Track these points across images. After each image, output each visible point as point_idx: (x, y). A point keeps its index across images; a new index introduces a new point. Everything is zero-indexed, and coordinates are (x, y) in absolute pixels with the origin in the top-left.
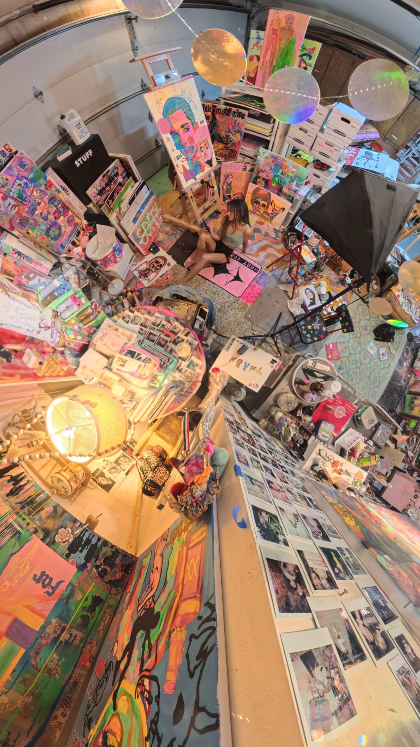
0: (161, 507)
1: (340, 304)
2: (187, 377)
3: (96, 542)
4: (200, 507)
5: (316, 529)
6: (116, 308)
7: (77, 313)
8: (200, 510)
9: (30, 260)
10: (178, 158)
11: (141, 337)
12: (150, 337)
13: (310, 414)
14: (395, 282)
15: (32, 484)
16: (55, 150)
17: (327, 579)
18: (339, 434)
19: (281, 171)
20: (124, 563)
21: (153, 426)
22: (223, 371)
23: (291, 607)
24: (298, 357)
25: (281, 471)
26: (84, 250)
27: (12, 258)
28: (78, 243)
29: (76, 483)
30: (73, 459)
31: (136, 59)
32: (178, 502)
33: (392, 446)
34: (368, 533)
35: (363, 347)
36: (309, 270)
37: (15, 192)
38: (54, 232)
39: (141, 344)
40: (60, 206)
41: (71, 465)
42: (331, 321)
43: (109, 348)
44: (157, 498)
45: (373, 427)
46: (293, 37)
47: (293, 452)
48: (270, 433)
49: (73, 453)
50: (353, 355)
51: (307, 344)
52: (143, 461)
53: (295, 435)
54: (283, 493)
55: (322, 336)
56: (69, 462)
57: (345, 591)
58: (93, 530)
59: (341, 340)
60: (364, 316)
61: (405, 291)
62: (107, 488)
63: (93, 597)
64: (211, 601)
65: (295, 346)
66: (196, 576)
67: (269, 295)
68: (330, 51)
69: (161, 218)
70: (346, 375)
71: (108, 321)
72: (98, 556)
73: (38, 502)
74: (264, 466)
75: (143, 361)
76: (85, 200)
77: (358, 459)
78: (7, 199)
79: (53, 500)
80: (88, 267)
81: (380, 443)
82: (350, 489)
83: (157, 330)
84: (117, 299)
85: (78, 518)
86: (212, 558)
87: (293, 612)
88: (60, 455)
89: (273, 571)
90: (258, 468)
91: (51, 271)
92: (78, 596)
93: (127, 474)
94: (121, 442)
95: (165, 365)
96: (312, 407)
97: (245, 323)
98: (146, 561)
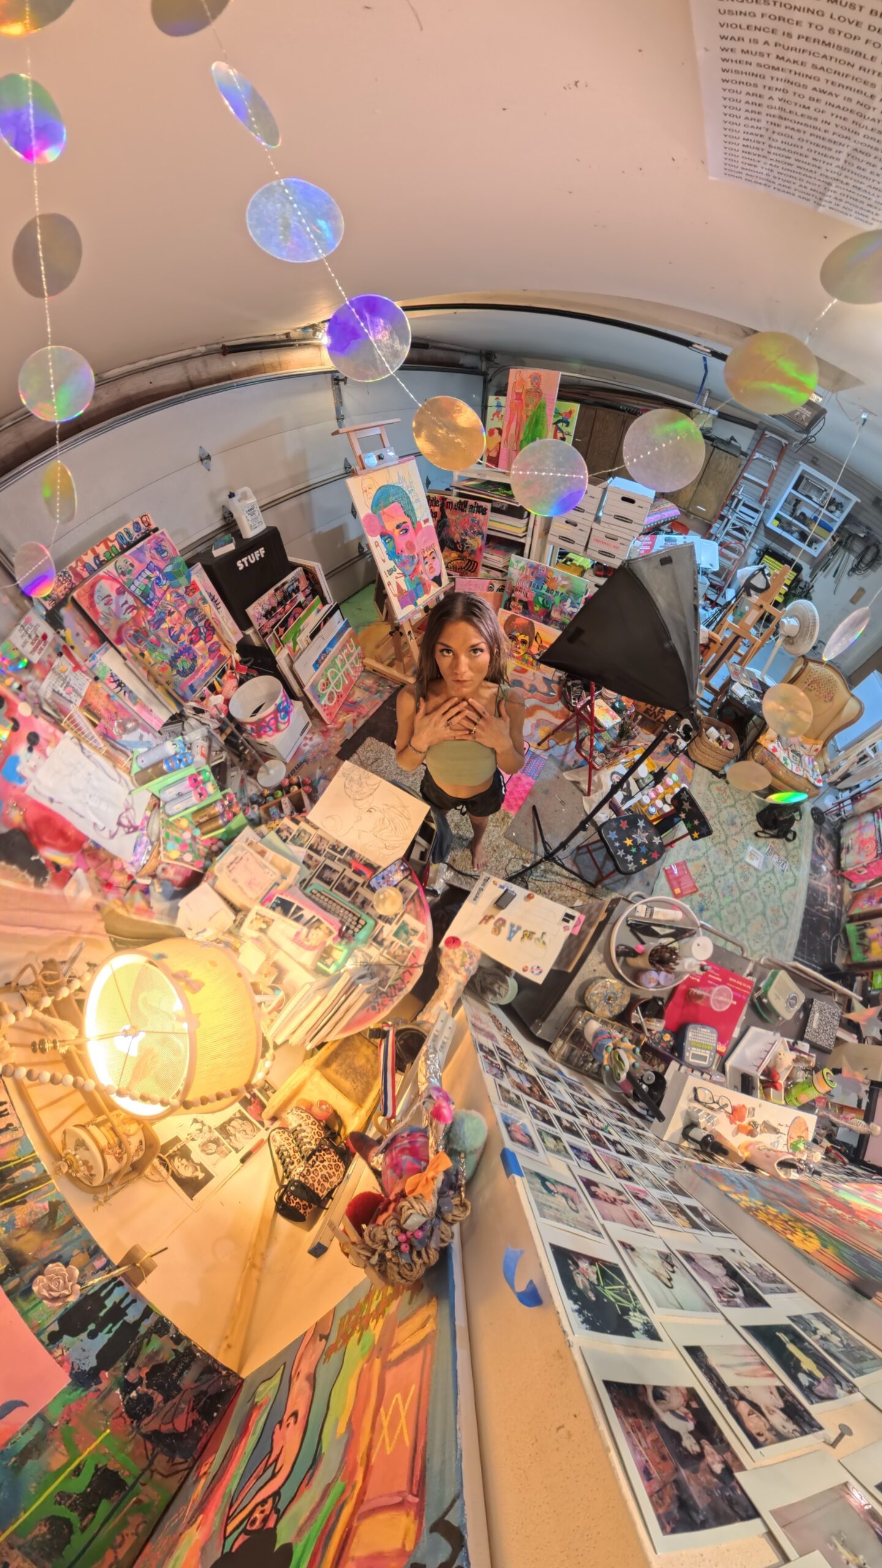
0: (318, 1251)
1: (677, 790)
2: (395, 957)
3: (137, 1317)
4: (419, 1255)
5: (725, 1281)
6: (267, 811)
7: (195, 808)
8: (419, 1262)
9: (134, 699)
10: (390, 572)
11: (307, 873)
12: (323, 874)
13: (659, 1014)
14: (763, 728)
15: (18, 1134)
16: (211, 540)
17: (783, 1410)
18: (730, 1046)
19: (545, 587)
20: (204, 1388)
21: (316, 1057)
22: (467, 944)
23: (697, 1512)
24: (615, 902)
25: (614, 1153)
26: (227, 701)
27: (106, 688)
28: (218, 688)
29: (119, 1159)
30: (125, 1103)
31: (341, 431)
32: (364, 1242)
33: (851, 1039)
34: (861, 1258)
35: (736, 859)
36: (611, 740)
37: (138, 587)
38: (183, 663)
39: (305, 888)
40: (201, 624)
41: (118, 1116)
42: (666, 823)
43: (242, 889)
44: (310, 1227)
45: (799, 1011)
46: (542, 401)
47: (636, 1106)
48: (577, 1069)
49: (128, 1089)
50: (722, 879)
51: (629, 874)
52: (286, 1135)
53: (633, 1065)
54: (625, 1205)
55: (655, 855)
56: (113, 1107)
57: (845, 1431)
58: (136, 1285)
59: (693, 854)
60: (725, 801)
61: (784, 739)
62: (191, 1186)
63: (97, 1469)
64: (452, 1518)
65: (607, 882)
66: (408, 1442)
67: (546, 792)
68: (591, 412)
69: (359, 665)
70: (716, 920)
71: (248, 832)
72: (135, 1358)
73: (17, 1181)
74: (572, 1147)
75: (305, 925)
76: (243, 622)
77: (786, 1090)
78: (124, 593)
79: (54, 1187)
80: (228, 731)
81: (825, 1042)
82: (785, 1165)
83: (339, 860)
84: (272, 795)
85: (104, 1246)
86: (451, 1392)
87: (703, 1525)
88: (97, 1088)
89: (627, 1414)
90: (558, 1152)
91: (165, 725)
92: (56, 1458)
93: (243, 1161)
94: (239, 1083)
95: (350, 932)
96: (661, 1000)
97: (507, 847)
98: (267, 1392)
